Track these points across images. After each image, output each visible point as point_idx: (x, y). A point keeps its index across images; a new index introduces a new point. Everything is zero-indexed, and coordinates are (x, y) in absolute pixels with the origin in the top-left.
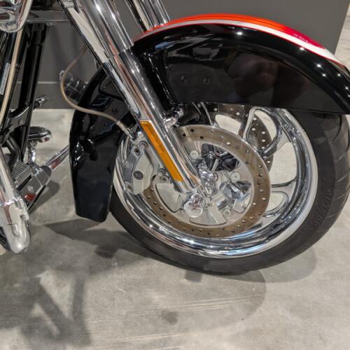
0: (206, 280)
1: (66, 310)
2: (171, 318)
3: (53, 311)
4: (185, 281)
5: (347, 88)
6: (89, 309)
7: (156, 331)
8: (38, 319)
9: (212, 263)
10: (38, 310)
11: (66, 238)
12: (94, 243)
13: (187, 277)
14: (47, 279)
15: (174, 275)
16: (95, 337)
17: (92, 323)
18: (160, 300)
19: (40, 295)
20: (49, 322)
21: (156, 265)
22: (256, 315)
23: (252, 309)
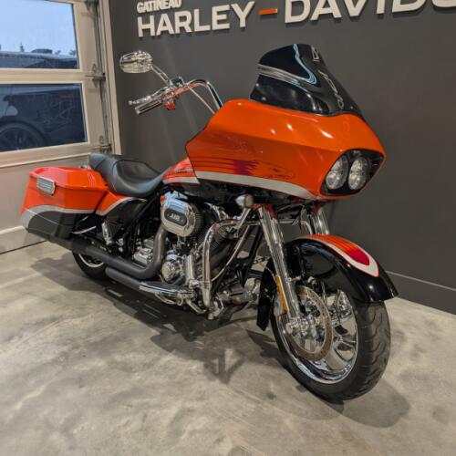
0: (307, 394)
1: (227, 368)
2: (271, 396)
3: (222, 365)
4: (294, 388)
5: (371, 287)
6: (237, 373)
7: (259, 397)
8: (214, 364)
9: (312, 382)
10: (216, 361)
11: (251, 341)
12: (263, 348)
13: (297, 387)
14: (229, 352)
15: (292, 383)
16: (231, 383)
17: (233, 378)
18: (272, 387)
19: (222, 356)
20: (217, 368)
21: (286, 373)
22: (318, 422)
23: (318, 418)
